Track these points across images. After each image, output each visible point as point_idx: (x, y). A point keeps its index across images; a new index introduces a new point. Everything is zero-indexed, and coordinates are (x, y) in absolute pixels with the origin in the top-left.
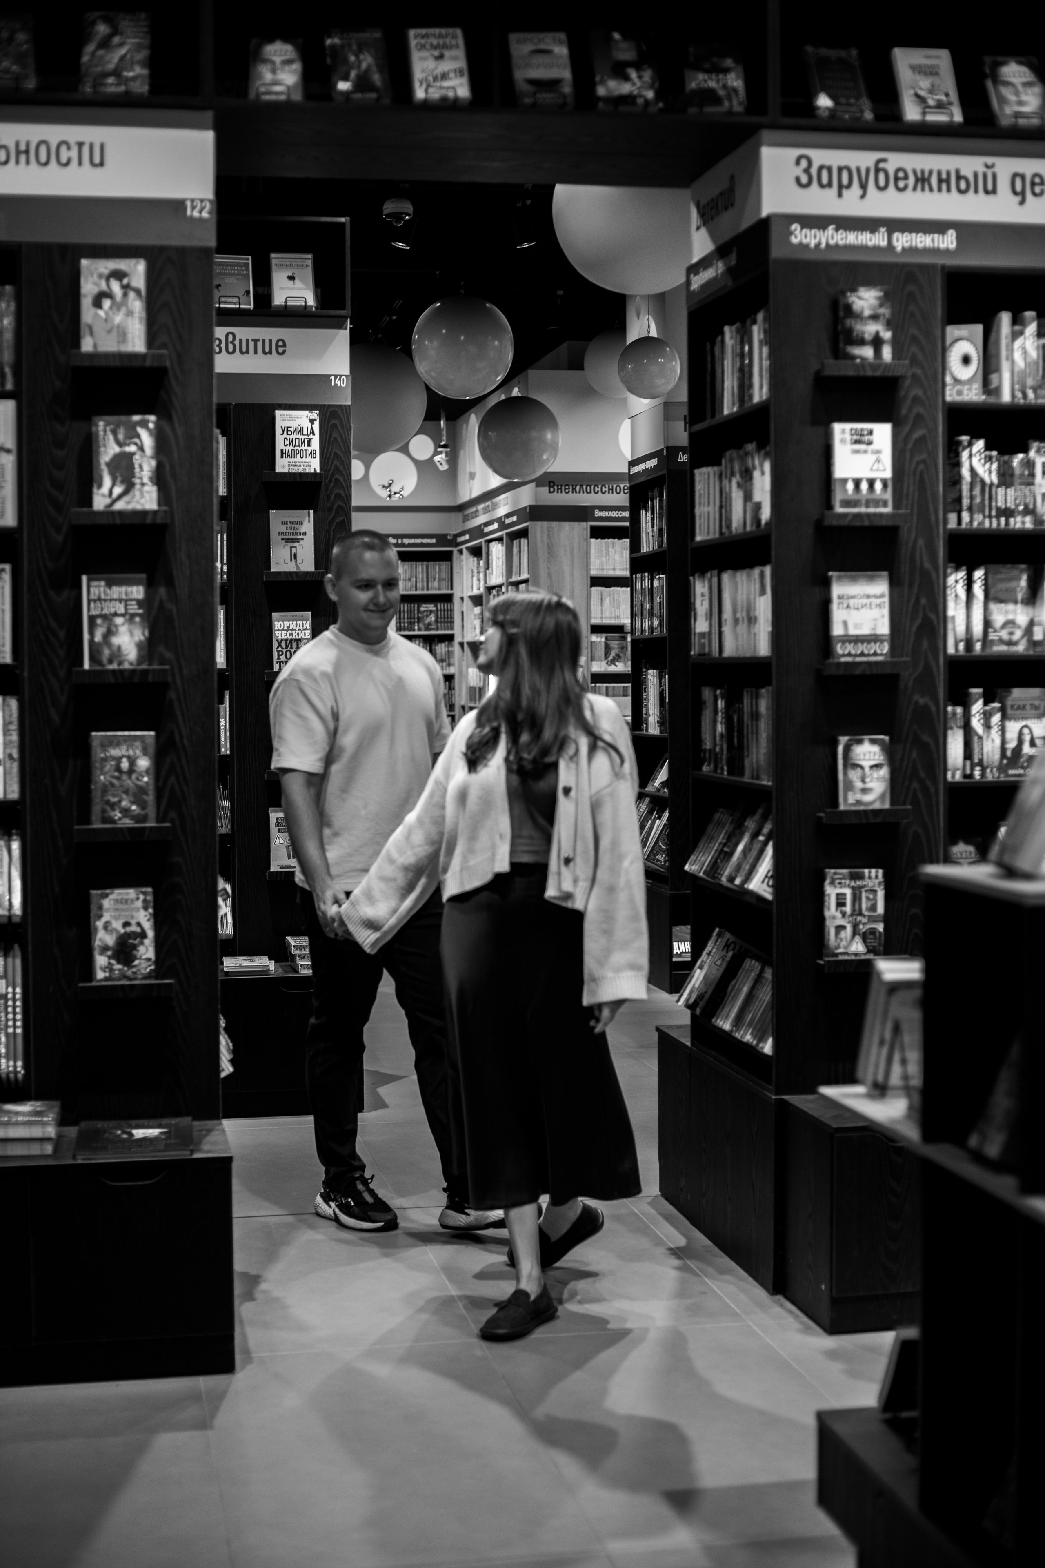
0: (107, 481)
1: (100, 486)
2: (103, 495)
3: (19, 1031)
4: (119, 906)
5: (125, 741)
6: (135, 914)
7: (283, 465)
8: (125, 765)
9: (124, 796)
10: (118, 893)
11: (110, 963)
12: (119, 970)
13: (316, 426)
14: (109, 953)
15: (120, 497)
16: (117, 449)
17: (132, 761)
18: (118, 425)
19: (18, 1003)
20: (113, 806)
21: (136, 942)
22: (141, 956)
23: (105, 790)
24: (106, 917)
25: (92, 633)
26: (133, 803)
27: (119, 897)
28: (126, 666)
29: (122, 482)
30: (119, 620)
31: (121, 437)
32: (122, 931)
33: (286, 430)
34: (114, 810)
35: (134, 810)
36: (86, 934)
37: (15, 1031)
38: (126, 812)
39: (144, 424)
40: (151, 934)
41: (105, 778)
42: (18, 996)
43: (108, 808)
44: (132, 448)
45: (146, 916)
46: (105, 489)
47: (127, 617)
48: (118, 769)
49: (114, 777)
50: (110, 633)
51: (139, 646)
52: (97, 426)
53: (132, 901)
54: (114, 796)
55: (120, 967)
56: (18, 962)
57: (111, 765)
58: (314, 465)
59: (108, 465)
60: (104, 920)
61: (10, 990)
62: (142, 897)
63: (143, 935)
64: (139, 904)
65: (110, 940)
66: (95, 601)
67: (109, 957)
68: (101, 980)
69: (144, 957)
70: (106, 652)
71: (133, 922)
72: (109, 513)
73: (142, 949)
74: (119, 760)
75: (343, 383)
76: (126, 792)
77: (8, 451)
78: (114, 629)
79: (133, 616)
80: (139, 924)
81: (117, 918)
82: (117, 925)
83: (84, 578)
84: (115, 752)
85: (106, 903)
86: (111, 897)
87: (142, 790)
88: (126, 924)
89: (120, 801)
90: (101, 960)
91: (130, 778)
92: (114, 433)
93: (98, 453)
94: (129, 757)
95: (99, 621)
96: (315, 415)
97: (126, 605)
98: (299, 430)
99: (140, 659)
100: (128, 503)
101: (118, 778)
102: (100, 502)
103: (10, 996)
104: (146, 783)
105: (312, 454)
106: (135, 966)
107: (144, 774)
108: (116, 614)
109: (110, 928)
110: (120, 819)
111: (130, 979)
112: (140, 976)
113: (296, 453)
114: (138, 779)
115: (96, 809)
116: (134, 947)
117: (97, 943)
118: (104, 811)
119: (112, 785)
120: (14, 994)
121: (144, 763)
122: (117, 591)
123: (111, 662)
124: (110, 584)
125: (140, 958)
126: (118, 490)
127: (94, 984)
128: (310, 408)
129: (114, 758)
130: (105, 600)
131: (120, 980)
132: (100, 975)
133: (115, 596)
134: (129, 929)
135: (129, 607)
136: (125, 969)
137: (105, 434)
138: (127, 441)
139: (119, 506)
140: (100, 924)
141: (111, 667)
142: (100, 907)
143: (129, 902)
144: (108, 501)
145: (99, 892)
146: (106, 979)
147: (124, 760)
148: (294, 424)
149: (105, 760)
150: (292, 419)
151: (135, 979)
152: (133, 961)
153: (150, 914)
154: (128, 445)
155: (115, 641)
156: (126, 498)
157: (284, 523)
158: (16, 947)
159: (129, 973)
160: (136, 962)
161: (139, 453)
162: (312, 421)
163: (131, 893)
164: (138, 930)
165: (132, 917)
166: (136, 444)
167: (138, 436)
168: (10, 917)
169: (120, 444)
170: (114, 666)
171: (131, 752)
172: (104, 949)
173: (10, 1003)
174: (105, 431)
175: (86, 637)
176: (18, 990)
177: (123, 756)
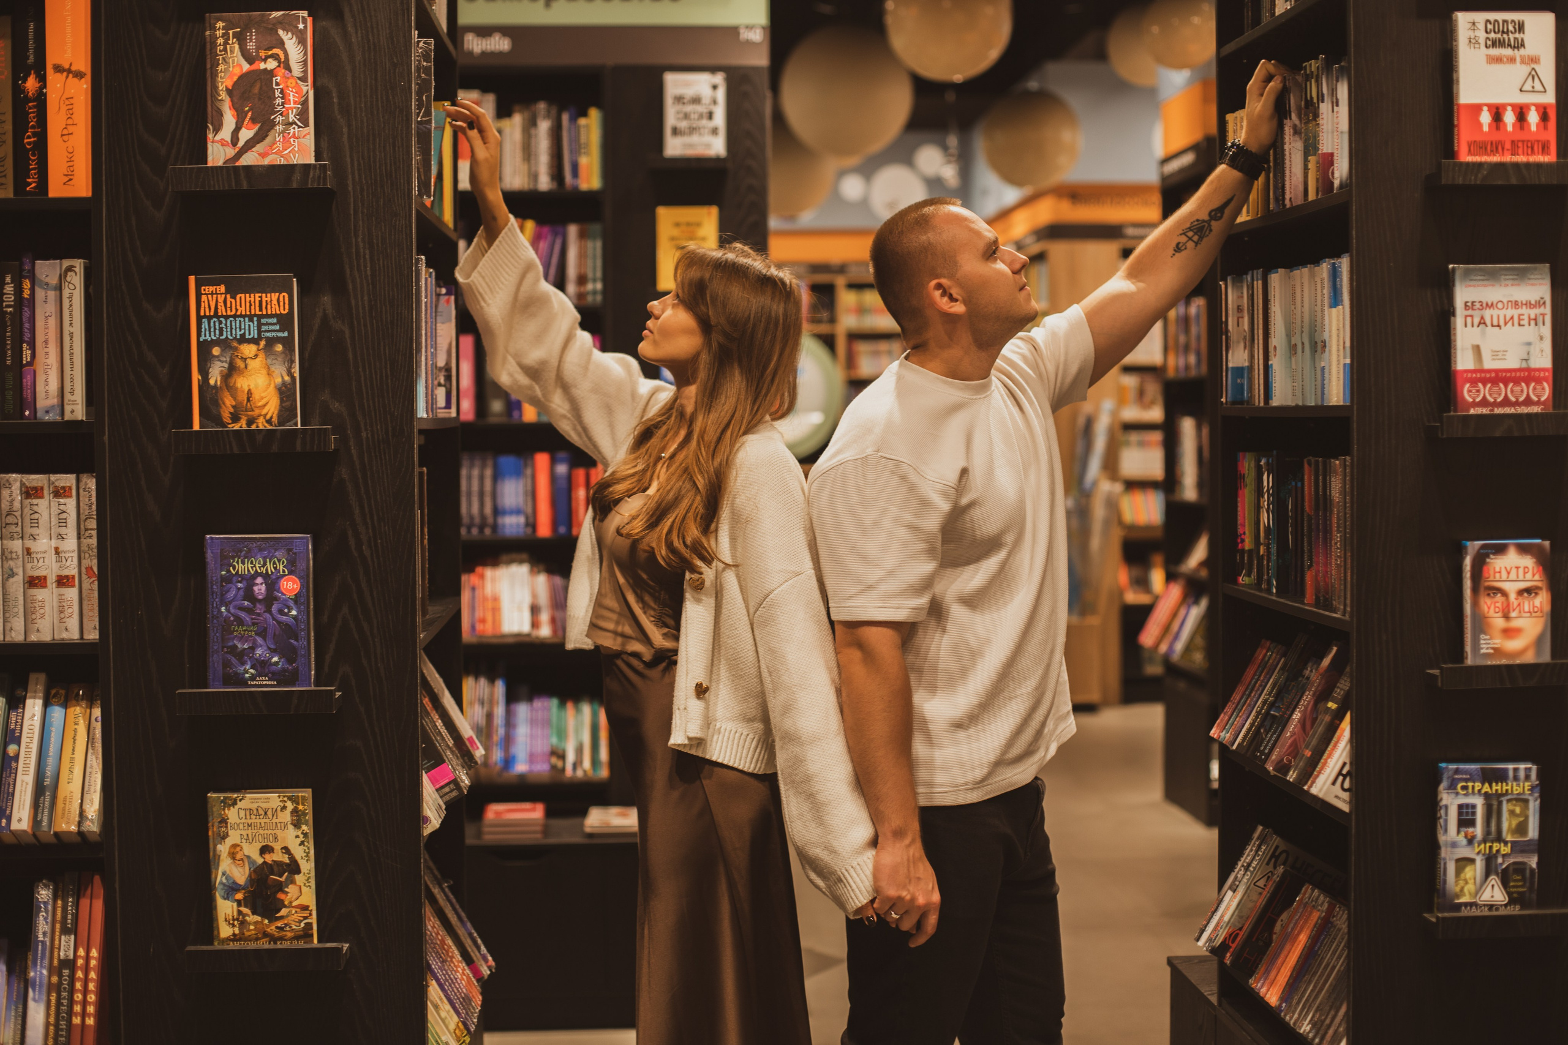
0: (229, 120)
1: (217, 129)
2: (223, 143)
3: (90, 1021)
4: (253, 820)
5: (261, 550)
6: (279, 832)
7: (674, 147)
8: (260, 589)
9: (259, 640)
10: (251, 800)
11: (240, 912)
12: (256, 923)
13: (721, 94)
14: (239, 896)
15: (250, 145)
16: (246, 67)
17: (272, 582)
18: (246, 28)
19: (93, 975)
20: (241, 656)
21: (283, 879)
22: (291, 902)
23: (227, 628)
24: (234, 837)
25: (204, 372)
26: (274, 651)
27: (254, 806)
28: (261, 424)
29: (253, 120)
30: (248, 350)
31: (251, 46)
32: (260, 861)
33: (679, 99)
34: (243, 663)
35: (277, 663)
36: (205, 863)
37: (83, 1020)
38: (262, 666)
39: (289, 25)
40: (307, 866)
41: (228, 610)
42: (93, 963)
43: (234, 660)
44: (271, 64)
45: (297, 837)
46: (226, 133)
47: (263, 343)
48: (249, 595)
49: (242, 609)
50: (232, 370)
51: (285, 392)
52: (213, 29)
53: (275, 812)
54: (242, 639)
55: (258, 918)
56: (99, 905)
57: (239, 589)
58: (717, 146)
59: (230, 92)
60: (229, 842)
61: (81, 952)
62: (290, 806)
63: (294, 868)
64: (286, 817)
65: (241, 875)
66: (209, 318)
67: (239, 903)
68: (228, 939)
69: (294, 904)
70: (228, 402)
71: (277, 847)
72: (230, 170)
73: (291, 890)
74: (250, 580)
75: (757, 36)
76: (262, 633)
77: (79, 75)
78: (240, 364)
79: (271, 342)
80: (286, 850)
81: (250, 840)
82: (252, 851)
83: (192, 279)
84: (242, 567)
85: (232, 815)
86: (240, 804)
87: (291, 630)
88: (265, 850)
89: (253, 649)
90: (225, 908)
91: (269, 610)
92: (241, 39)
93: (214, 75)
94: (266, 576)
95: (216, 351)
96: (719, 78)
97: (260, 325)
98: (696, 100)
99: (286, 413)
100: (263, 155)
101: (249, 611)
102: (217, 154)
103: (80, 962)
104: (295, 618)
105: (715, 131)
106: (282, 917)
107: (291, 604)
108: (243, 340)
109: (238, 857)
110: (253, 678)
111: (274, 939)
112: (289, 935)
113: (692, 130)
114: (281, 612)
115: (215, 660)
116: (280, 887)
117: (219, 879)
118: (227, 664)
119: (240, 622)
120: (87, 958)
121: (290, 586)
122: (246, 302)
123: (235, 418)
124: (232, 291)
125: (290, 906)
126: (246, 134)
127: (216, 946)
128: (713, 69)
129: (243, 578)
130: (226, 317)
131: (257, 939)
132: (225, 931)
133: (242, 310)
134: (269, 858)
135: (264, 328)
136: (266, 921)
137: (226, 43)
138: (263, 54)
139: (249, 159)
140: (223, 849)
141: (237, 427)
142: (224, 821)
143: (270, 813)
144: (231, 152)
145: (222, 796)
146: (235, 938)
147: (259, 580)
148: (689, 92)
149: (229, 579)
150: (687, 84)
151: (282, 939)
152: (279, 910)
153: (305, 835)
154: (265, 60)
155: (242, 383)
156: (260, 147)
157: (677, 225)
158: (97, 879)
159: (272, 929)
160: (283, 912)
161: (282, 71)
162: (715, 87)
163: (272, 799)
164: (286, 859)
165: (276, 839)
166: (275, 57)
167: (281, 44)
168: (80, 833)
169: (250, 59)
170: (242, 425)
171: (270, 567)
172: (232, 889)
173: (80, 974)
174: (225, 36)
175: (196, 377)
176: (94, 953)
177: (257, 574)
